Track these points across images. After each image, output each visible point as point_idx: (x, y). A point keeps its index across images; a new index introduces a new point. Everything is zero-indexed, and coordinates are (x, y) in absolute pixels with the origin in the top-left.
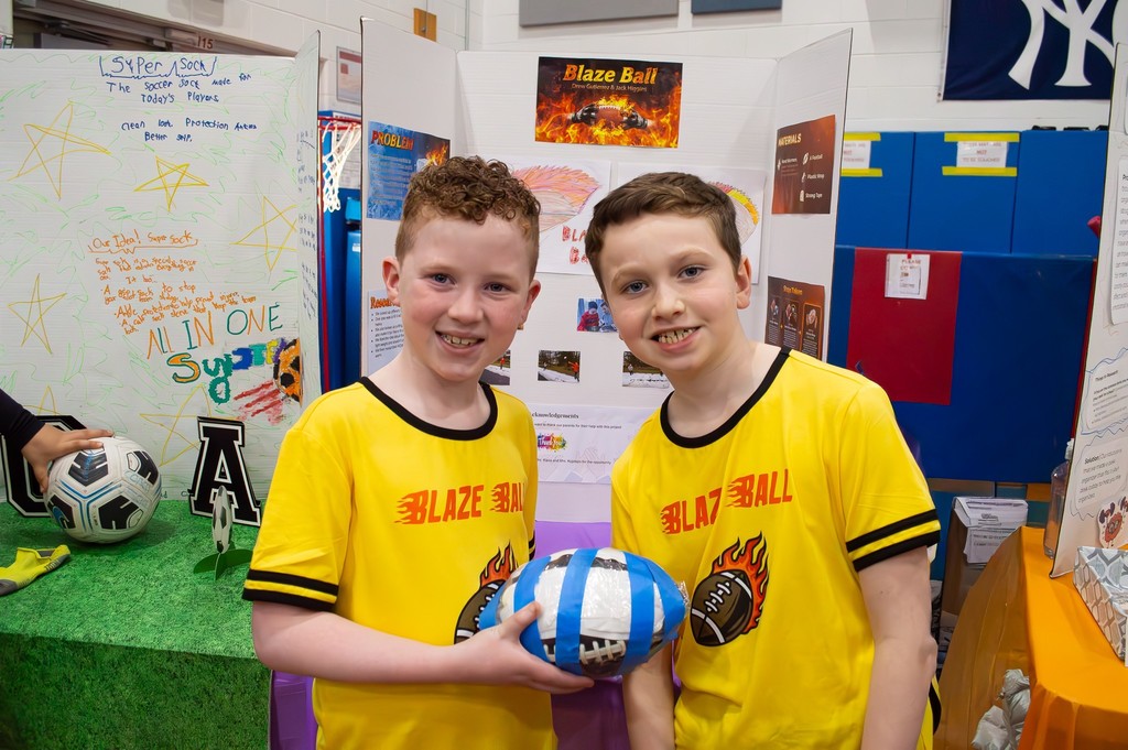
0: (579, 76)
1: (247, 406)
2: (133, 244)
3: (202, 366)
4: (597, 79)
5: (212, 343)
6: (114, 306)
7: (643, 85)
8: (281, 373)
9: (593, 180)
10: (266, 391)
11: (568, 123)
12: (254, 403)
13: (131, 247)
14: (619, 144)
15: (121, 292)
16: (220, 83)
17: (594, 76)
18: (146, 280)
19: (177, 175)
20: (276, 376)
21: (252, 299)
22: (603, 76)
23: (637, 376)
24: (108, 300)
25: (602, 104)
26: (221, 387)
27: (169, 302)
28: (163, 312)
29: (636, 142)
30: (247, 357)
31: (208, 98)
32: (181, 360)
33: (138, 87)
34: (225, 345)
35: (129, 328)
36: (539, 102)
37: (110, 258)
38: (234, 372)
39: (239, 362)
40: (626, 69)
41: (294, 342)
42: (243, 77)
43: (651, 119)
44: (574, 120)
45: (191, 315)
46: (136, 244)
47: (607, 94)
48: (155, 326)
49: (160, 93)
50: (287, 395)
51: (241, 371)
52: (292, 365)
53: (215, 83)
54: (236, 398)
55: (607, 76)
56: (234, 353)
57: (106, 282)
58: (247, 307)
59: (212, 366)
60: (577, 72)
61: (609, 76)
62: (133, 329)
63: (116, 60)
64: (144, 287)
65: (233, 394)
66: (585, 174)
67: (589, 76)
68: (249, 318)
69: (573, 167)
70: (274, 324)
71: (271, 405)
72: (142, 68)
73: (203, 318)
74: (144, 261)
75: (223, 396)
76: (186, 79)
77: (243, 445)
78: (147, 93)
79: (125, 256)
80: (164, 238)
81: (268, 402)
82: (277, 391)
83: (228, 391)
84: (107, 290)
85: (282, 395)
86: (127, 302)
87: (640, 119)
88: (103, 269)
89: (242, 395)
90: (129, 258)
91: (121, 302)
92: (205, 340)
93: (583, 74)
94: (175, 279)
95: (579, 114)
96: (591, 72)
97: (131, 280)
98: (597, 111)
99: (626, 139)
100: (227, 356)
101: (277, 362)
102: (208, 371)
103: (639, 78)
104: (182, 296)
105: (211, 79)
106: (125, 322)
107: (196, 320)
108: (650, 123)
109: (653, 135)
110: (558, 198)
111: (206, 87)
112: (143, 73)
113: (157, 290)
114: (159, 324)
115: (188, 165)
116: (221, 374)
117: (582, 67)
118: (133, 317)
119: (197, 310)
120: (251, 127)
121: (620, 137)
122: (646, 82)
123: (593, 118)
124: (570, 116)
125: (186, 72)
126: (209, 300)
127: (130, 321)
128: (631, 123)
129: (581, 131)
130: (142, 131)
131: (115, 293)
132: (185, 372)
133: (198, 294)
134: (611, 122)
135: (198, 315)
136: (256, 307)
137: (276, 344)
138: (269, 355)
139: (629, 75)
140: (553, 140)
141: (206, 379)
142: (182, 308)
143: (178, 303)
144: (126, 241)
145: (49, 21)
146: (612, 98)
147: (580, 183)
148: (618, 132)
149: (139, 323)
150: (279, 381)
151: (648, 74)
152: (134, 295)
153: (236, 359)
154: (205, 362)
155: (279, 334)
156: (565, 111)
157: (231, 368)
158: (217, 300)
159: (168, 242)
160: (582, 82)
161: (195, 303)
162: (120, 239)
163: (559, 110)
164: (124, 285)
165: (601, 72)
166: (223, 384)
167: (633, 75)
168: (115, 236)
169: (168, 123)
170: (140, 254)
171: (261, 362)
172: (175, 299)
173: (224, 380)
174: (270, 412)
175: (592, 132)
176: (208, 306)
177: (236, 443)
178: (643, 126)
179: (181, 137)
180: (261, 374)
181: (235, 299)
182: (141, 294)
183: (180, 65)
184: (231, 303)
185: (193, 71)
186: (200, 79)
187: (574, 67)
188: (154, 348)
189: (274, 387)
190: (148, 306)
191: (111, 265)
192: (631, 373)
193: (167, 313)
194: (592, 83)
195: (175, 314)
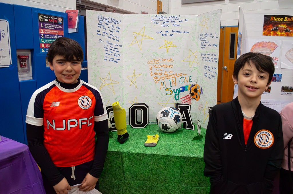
0: (274, 19)
1: (183, 101)
2: (158, 61)
3: (173, 91)
4: (279, 20)
5: (176, 85)
6: (153, 77)
7: (290, 21)
8: (191, 93)
9: (276, 45)
10: (188, 97)
11: (271, 31)
12: (185, 100)
13: (158, 62)
14: (283, 36)
15: (155, 73)
16: (181, 22)
17: (278, 19)
18: (161, 70)
19: (169, 44)
20: (190, 94)
21: (186, 75)
22: (280, 19)
23: (285, 92)
24: (151, 75)
25: (280, 26)
26: (177, 96)
27: (166, 75)
28: (165, 78)
29: (287, 35)
30: (184, 89)
31: (177, 25)
32: (169, 90)
33: (161, 23)
34: (179, 86)
35: (156, 82)
36: (264, 26)
37: (152, 65)
38: (181, 92)
39: (182, 90)
40: (286, 18)
41: (195, 85)
42: (186, 20)
43: (291, 30)
44: (272, 30)
45: (171, 79)
46: (159, 61)
47: (281, 24)
48: (162, 81)
49: (166, 24)
50: (192, 98)
51: (182, 92)
52: (194, 91)
53: (179, 21)
54: (180, 99)
55: (281, 19)
56: (181, 88)
57: (151, 71)
58: (184, 76)
59: (175, 91)
60: (274, 18)
61: (282, 19)
62: (157, 82)
63: (155, 16)
64: (160, 72)
65: (180, 98)
66: (274, 43)
67: (277, 19)
68: (185, 79)
69: (272, 42)
70: (191, 81)
71: (188, 101)
72: (162, 18)
73: (174, 79)
74: (161, 65)
75: (177, 98)
76: (172, 21)
77: (190, 110)
78: (163, 24)
79: (156, 64)
80: (166, 60)
81: (188, 100)
82: (190, 97)
83: (179, 97)
84: (151, 73)
85: (191, 98)
86: (156, 76)
87: (289, 30)
88: (151, 67)
89: (182, 98)
90: (157, 65)
91: (155, 76)
92: (174, 85)
93: (275, 19)
94: (168, 70)
95: (274, 29)
96: (277, 18)
97: (157, 70)
98: (278, 28)
99: (285, 35)
100: (179, 88)
101: (191, 90)
102: (174, 92)
103: (289, 20)
104: (169, 74)
105: (178, 21)
106: (155, 80)
107: (172, 80)
108: (291, 31)
109: (292, 34)
110: (268, 49)
111: (177, 23)
112: (162, 19)
113: (163, 72)
114: (164, 81)
115: (172, 42)
116: (178, 93)
117: (275, 17)
118: (157, 79)
119: (173, 77)
120: (187, 32)
121: (284, 34)
122: (291, 21)
123: (277, 29)
124: (272, 29)
125: (172, 19)
126: (175, 75)
127: (157, 80)
128: (286, 31)
129: (274, 33)
130: (161, 34)
131: (153, 73)
132: (169, 92)
133: (173, 73)
134: (282, 30)
135: (173, 79)
136: (186, 76)
137: (191, 86)
138: (189, 88)
139: (287, 19)
140: (267, 35)
141: (174, 94)
142: (169, 77)
143: (168, 76)
144: (157, 61)
145: (82, 6)
146: (282, 25)
147: (273, 45)
148: (283, 33)
149: (159, 81)
150: (191, 94)
151: (291, 19)
152: (158, 74)
153: (181, 89)
154: (174, 90)
155: (191, 83)
156: (270, 28)
157: (180, 91)
158: (177, 75)
159: (167, 61)
160: (275, 21)
161: (172, 76)
162: (155, 60)
163: (269, 28)
164: (156, 71)
165: (280, 18)
166: (178, 95)
167: (288, 19)
168: (154, 60)
169: (168, 31)
170: (160, 64)
171: (187, 90)
172: (167, 75)
173: (178, 94)
174: (188, 102)
175: (277, 33)
176: (175, 76)
177: (188, 110)
178: (290, 31)
179: (171, 35)
180: (187, 93)
181: (182, 74)
182: (160, 74)
183: (171, 17)
184: (181, 76)
185: (174, 19)
186: (176, 21)
187: (273, 17)
188: (162, 87)
189: (190, 96)
190: (161, 76)
191: (153, 67)
192: (283, 92)
193: (166, 78)
194: (277, 21)
195: (167, 78)
